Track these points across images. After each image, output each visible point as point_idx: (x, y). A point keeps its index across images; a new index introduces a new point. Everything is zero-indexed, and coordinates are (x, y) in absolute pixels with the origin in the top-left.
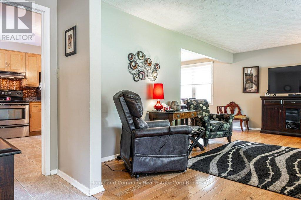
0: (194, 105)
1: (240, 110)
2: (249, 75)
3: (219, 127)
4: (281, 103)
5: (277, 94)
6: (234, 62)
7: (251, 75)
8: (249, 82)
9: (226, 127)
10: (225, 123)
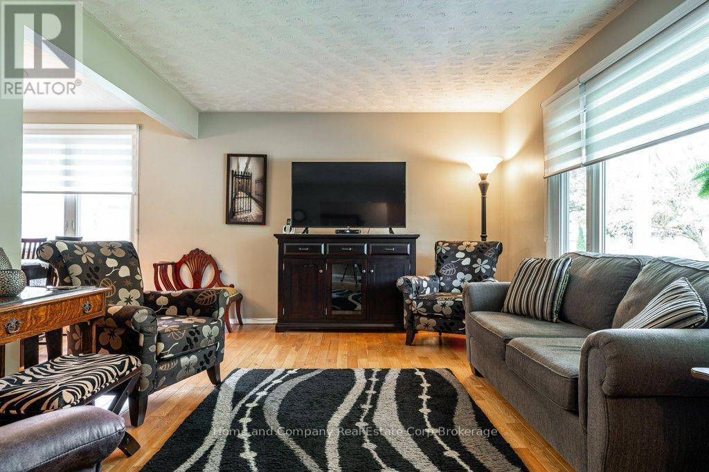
0: (84, 261)
1: (218, 272)
2: (243, 177)
3: (188, 339)
4: (323, 252)
5: (310, 229)
6: (201, 134)
7: (247, 176)
8: (241, 194)
9: (210, 336)
10: (205, 324)
